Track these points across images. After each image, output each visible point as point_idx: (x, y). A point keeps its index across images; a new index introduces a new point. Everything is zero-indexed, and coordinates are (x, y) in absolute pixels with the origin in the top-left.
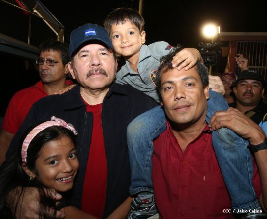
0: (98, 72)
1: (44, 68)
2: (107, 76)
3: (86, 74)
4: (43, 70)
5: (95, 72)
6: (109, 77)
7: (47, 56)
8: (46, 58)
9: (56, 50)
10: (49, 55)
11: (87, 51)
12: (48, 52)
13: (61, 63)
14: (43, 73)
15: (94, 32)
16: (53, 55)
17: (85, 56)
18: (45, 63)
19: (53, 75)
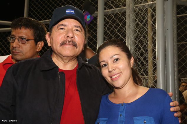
0: (71, 43)
1: (15, 46)
2: (77, 48)
3: (60, 43)
4: (14, 48)
5: (68, 42)
6: (78, 49)
7: (19, 33)
8: (17, 35)
9: (28, 28)
10: (21, 33)
11: (65, 25)
12: (19, 29)
13: (33, 41)
14: (14, 51)
15: (73, 12)
16: (25, 32)
17: (62, 29)
18: (16, 41)
19: (24, 53)
